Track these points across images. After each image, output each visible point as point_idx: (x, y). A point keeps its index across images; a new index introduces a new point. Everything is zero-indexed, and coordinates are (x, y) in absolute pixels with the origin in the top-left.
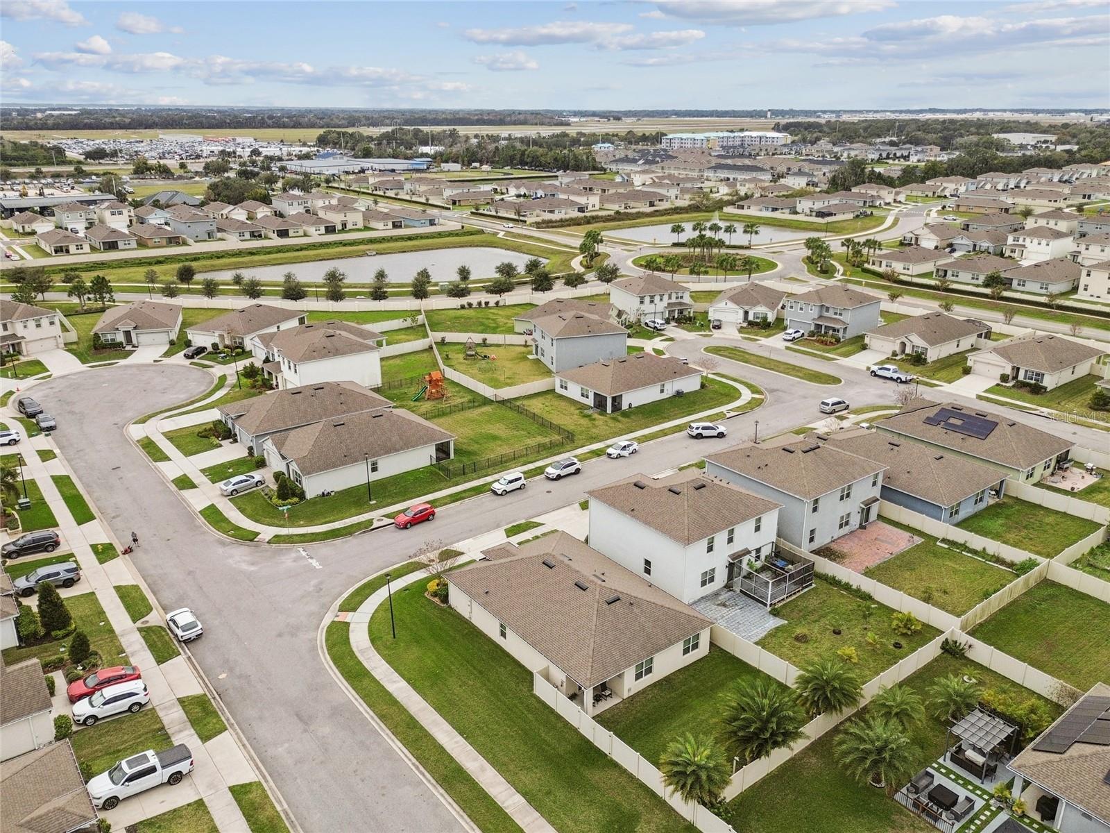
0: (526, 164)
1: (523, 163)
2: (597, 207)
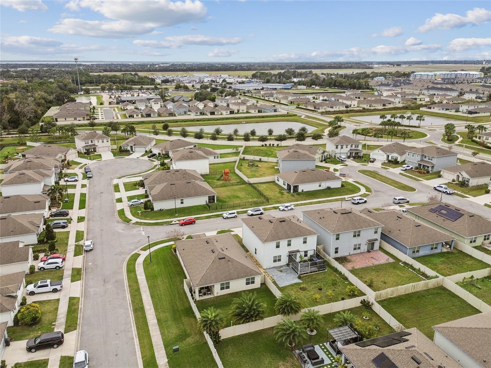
0: (337, 86)
1: (335, 85)
2: (356, 106)
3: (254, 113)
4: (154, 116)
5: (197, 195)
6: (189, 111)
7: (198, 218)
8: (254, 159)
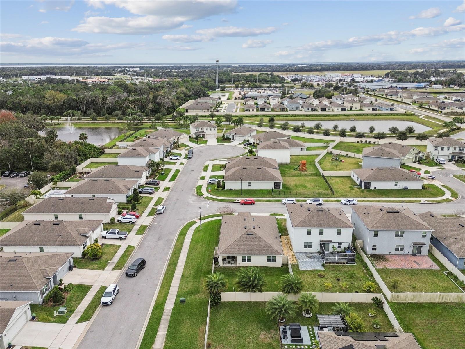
3: (367, 111)
4: (268, 111)
5: (264, 179)
6: (302, 107)
7: (259, 201)
8: (340, 154)
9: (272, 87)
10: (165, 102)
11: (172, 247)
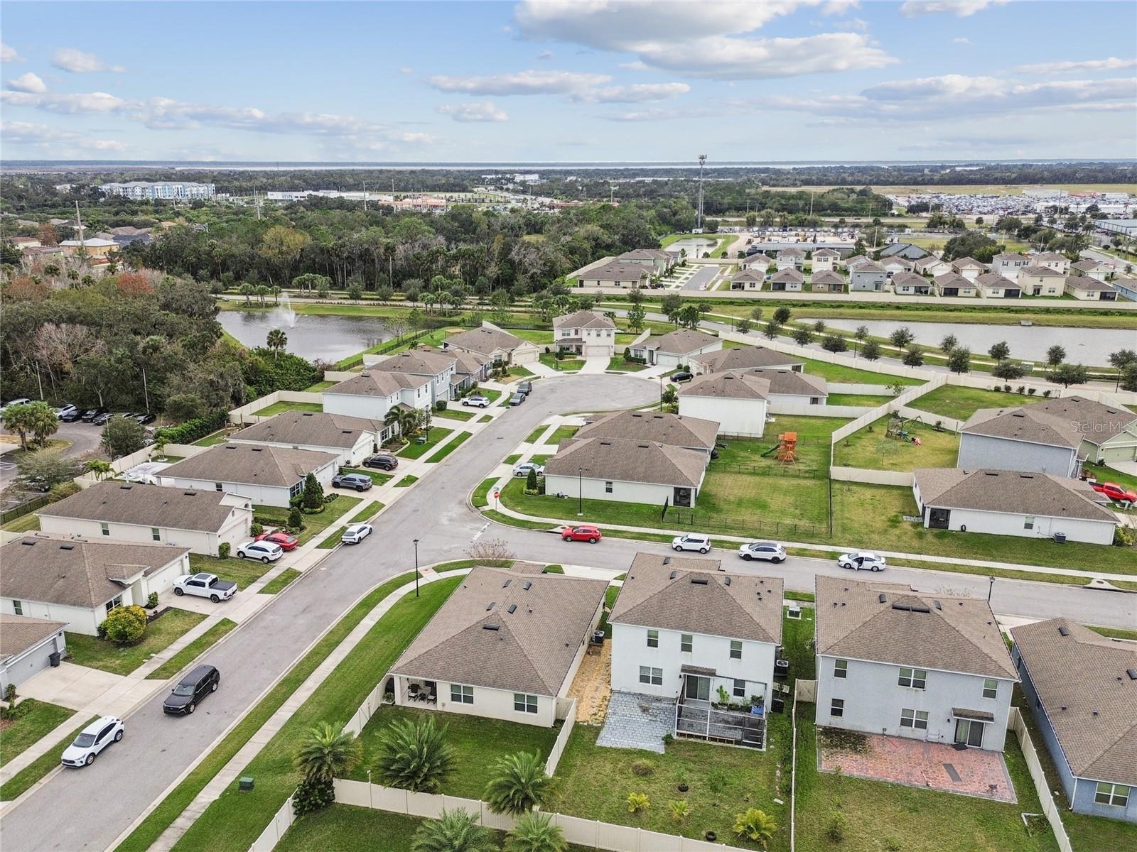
3: (1086, 299)
4: (793, 289)
5: (647, 478)
6: (893, 283)
7: (616, 533)
8: (919, 420)
9: (846, 226)
10: (529, 259)
11: (323, 634)
